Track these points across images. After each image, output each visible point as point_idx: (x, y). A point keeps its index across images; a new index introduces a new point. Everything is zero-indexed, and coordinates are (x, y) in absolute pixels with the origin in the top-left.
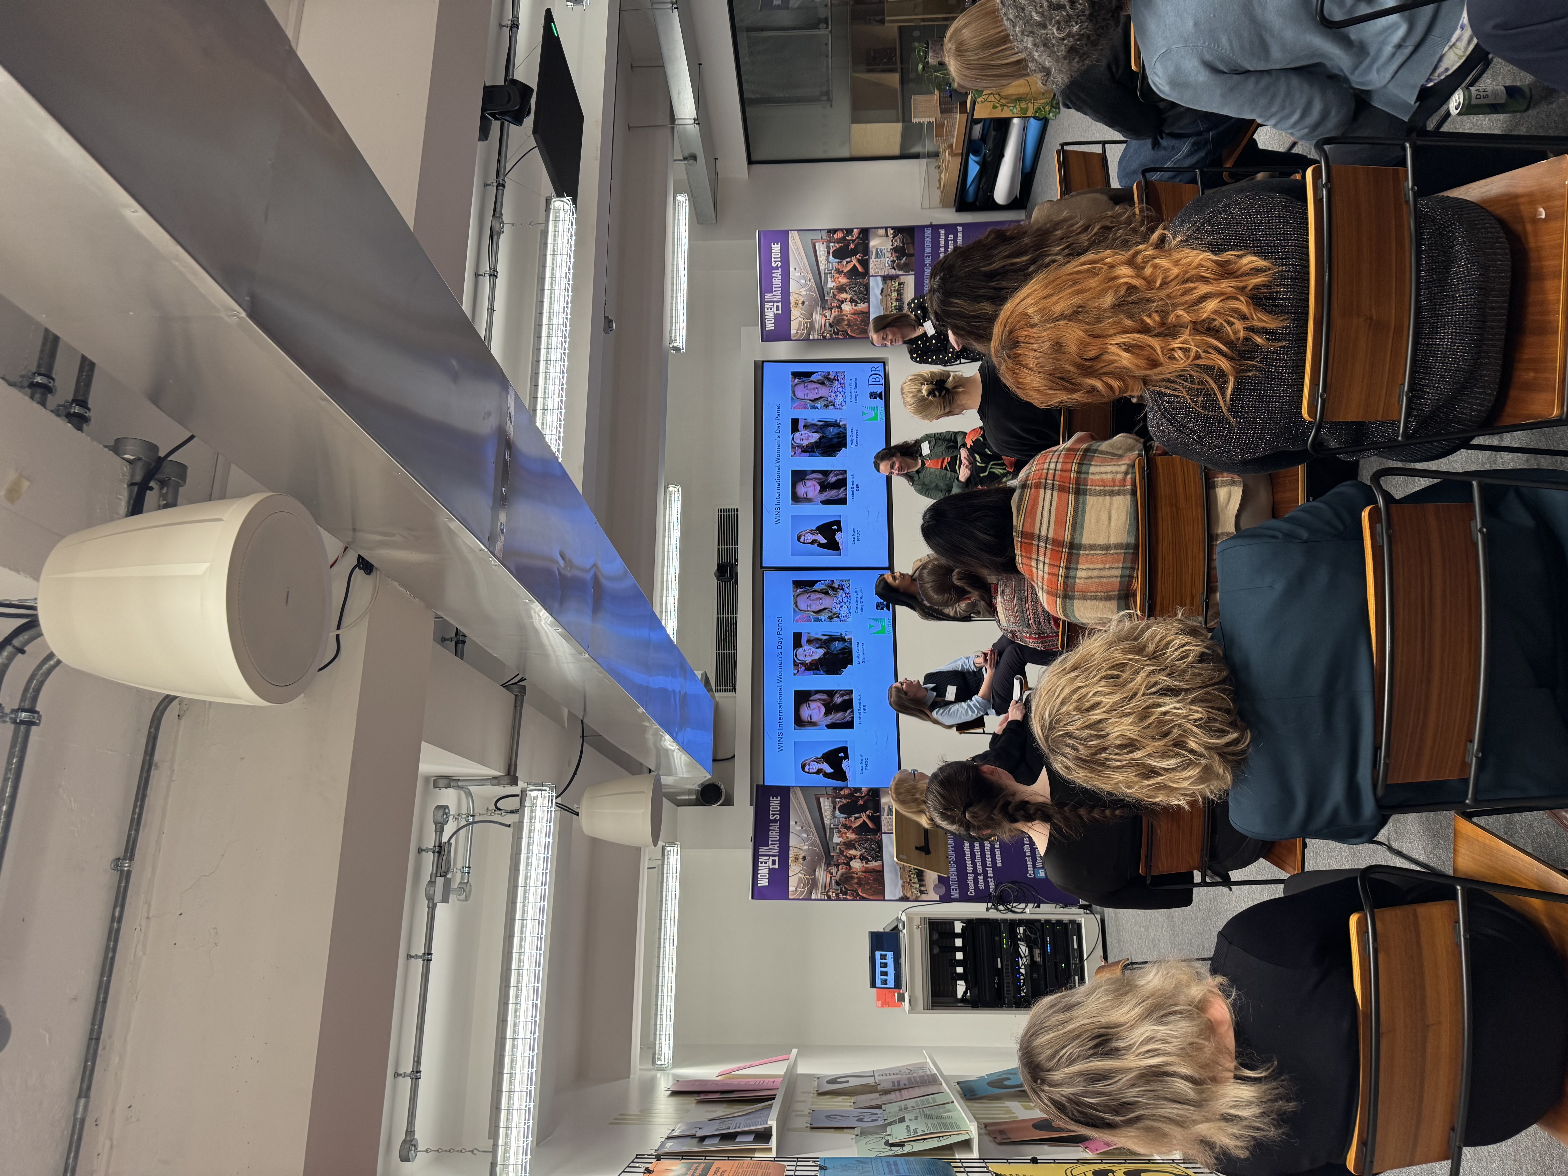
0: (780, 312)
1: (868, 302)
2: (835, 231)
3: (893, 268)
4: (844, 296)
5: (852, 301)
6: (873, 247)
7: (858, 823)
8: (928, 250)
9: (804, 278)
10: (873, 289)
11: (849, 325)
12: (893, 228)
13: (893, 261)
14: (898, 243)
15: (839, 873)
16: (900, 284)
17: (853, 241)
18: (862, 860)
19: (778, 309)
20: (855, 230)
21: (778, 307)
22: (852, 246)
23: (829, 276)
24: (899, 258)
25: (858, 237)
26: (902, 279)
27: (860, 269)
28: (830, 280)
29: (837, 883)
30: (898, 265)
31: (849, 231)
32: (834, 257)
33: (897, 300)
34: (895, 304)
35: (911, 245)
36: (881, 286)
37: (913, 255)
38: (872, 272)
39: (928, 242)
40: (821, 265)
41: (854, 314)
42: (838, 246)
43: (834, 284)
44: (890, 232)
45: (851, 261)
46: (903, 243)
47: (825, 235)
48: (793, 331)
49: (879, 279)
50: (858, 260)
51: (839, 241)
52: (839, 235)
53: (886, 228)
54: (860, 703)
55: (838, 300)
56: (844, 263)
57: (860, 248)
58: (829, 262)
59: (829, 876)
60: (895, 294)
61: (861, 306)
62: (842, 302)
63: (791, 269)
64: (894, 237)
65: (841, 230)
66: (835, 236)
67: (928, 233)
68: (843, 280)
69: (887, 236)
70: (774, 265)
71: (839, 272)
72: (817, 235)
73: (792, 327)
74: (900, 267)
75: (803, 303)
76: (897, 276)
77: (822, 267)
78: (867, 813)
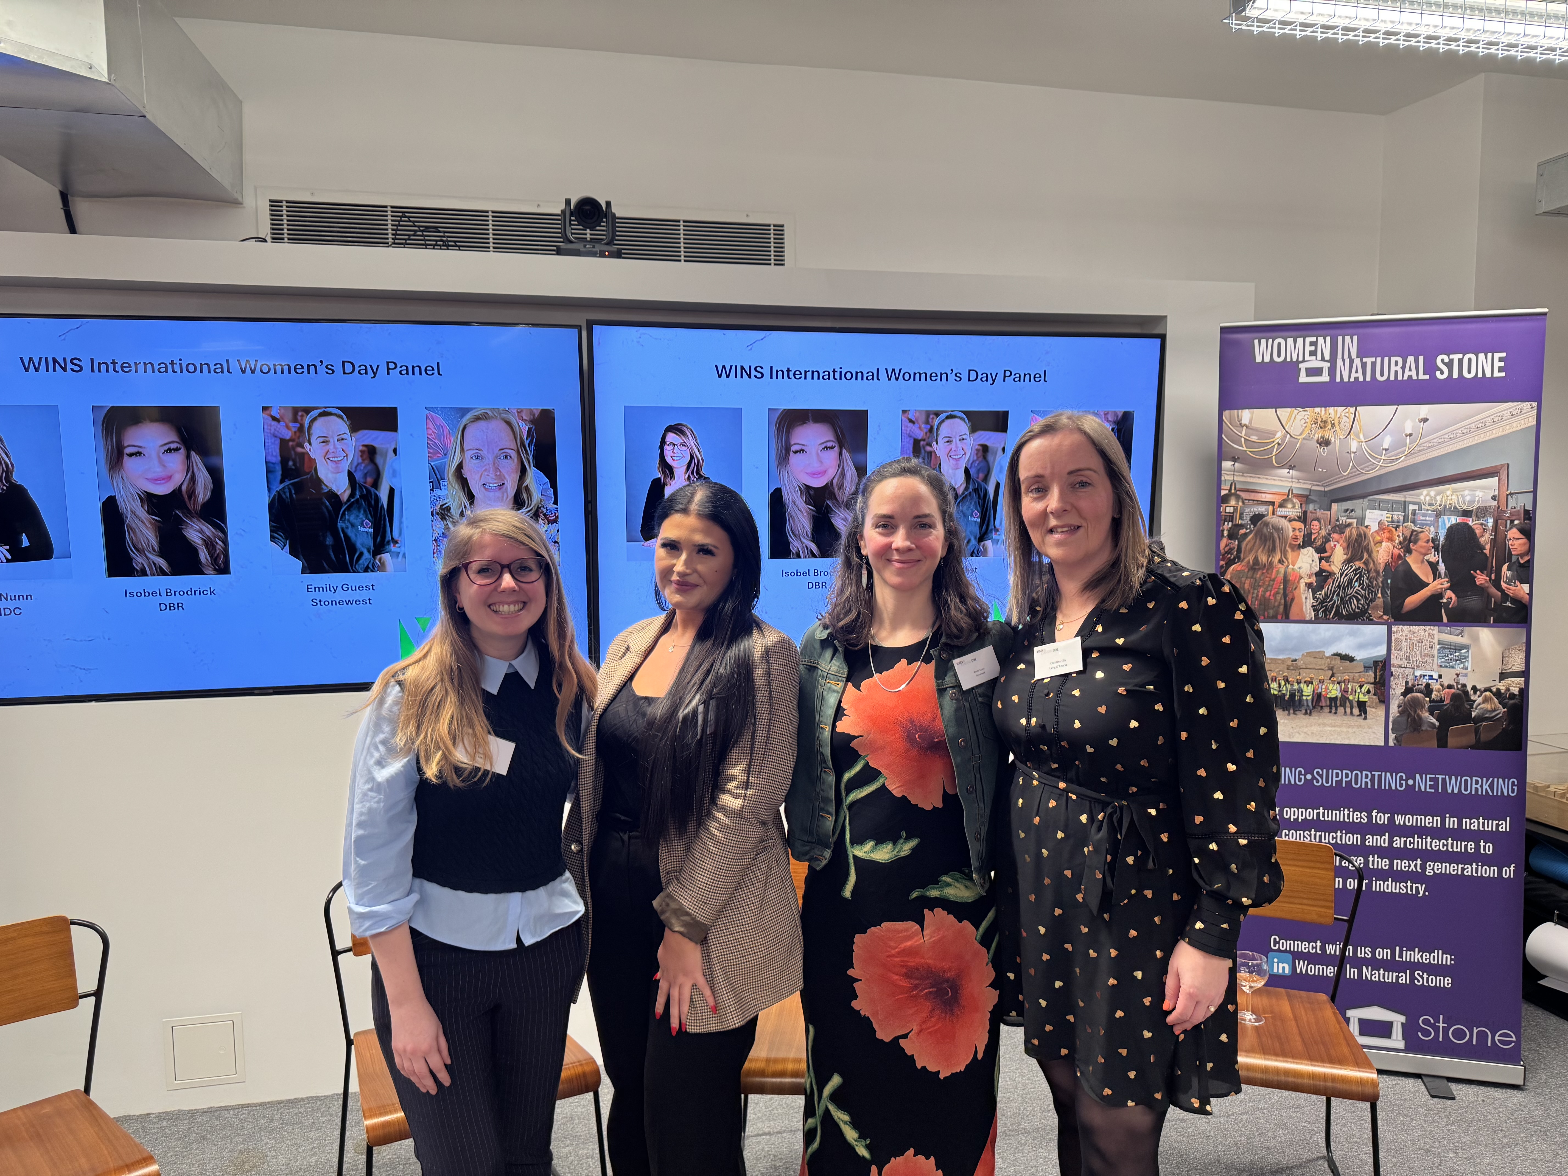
0: (1303, 378)
1: (1317, 620)
2: (1528, 533)
3: (1408, 690)
5: (1322, 576)
6: (1476, 639)
8: (1453, 785)
9: (1399, 444)
10: (1352, 634)
11: (1255, 566)
12: (1524, 692)
13: (1428, 690)
14: (1481, 705)
17: (1497, 584)
19: (1311, 372)
20: (1526, 587)
21: (1317, 372)
22: (1481, 579)
23: (1399, 515)
24: (1435, 706)
25: (1505, 596)
27: (1413, 601)
28: (1383, 516)
30: (1415, 704)
31: (1525, 572)
32: (1452, 531)
35: (1472, 739)
36: (1360, 655)
37: (1442, 742)
38: (1402, 631)
39: (1479, 786)
40: (1433, 491)
41: (1286, 580)
42: (1485, 539)
43: (1374, 527)
44: (1514, 685)
45: (1436, 574)
46: (1480, 719)
47: (1523, 502)
48: (1245, 415)
49: (1382, 651)
50: (1438, 596)
51: (1499, 542)
52: (1515, 541)
53: (1525, 674)
54: (190, 594)
55: (1327, 540)
56: (1433, 557)
57: (1473, 602)
58: (1438, 514)
61: (1306, 601)
62: (1321, 550)
63: (1424, 410)
64: (1498, 694)
65: (1531, 550)
66: (1514, 533)
67: (1505, 787)
68: (1383, 553)
70: (1441, 359)
71: (1408, 544)
72: (1519, 480)
73: (1258, 412)
74: (1409, 708)
75: (1325, 443)
76: (1384, 699)
77: (1425, 495)
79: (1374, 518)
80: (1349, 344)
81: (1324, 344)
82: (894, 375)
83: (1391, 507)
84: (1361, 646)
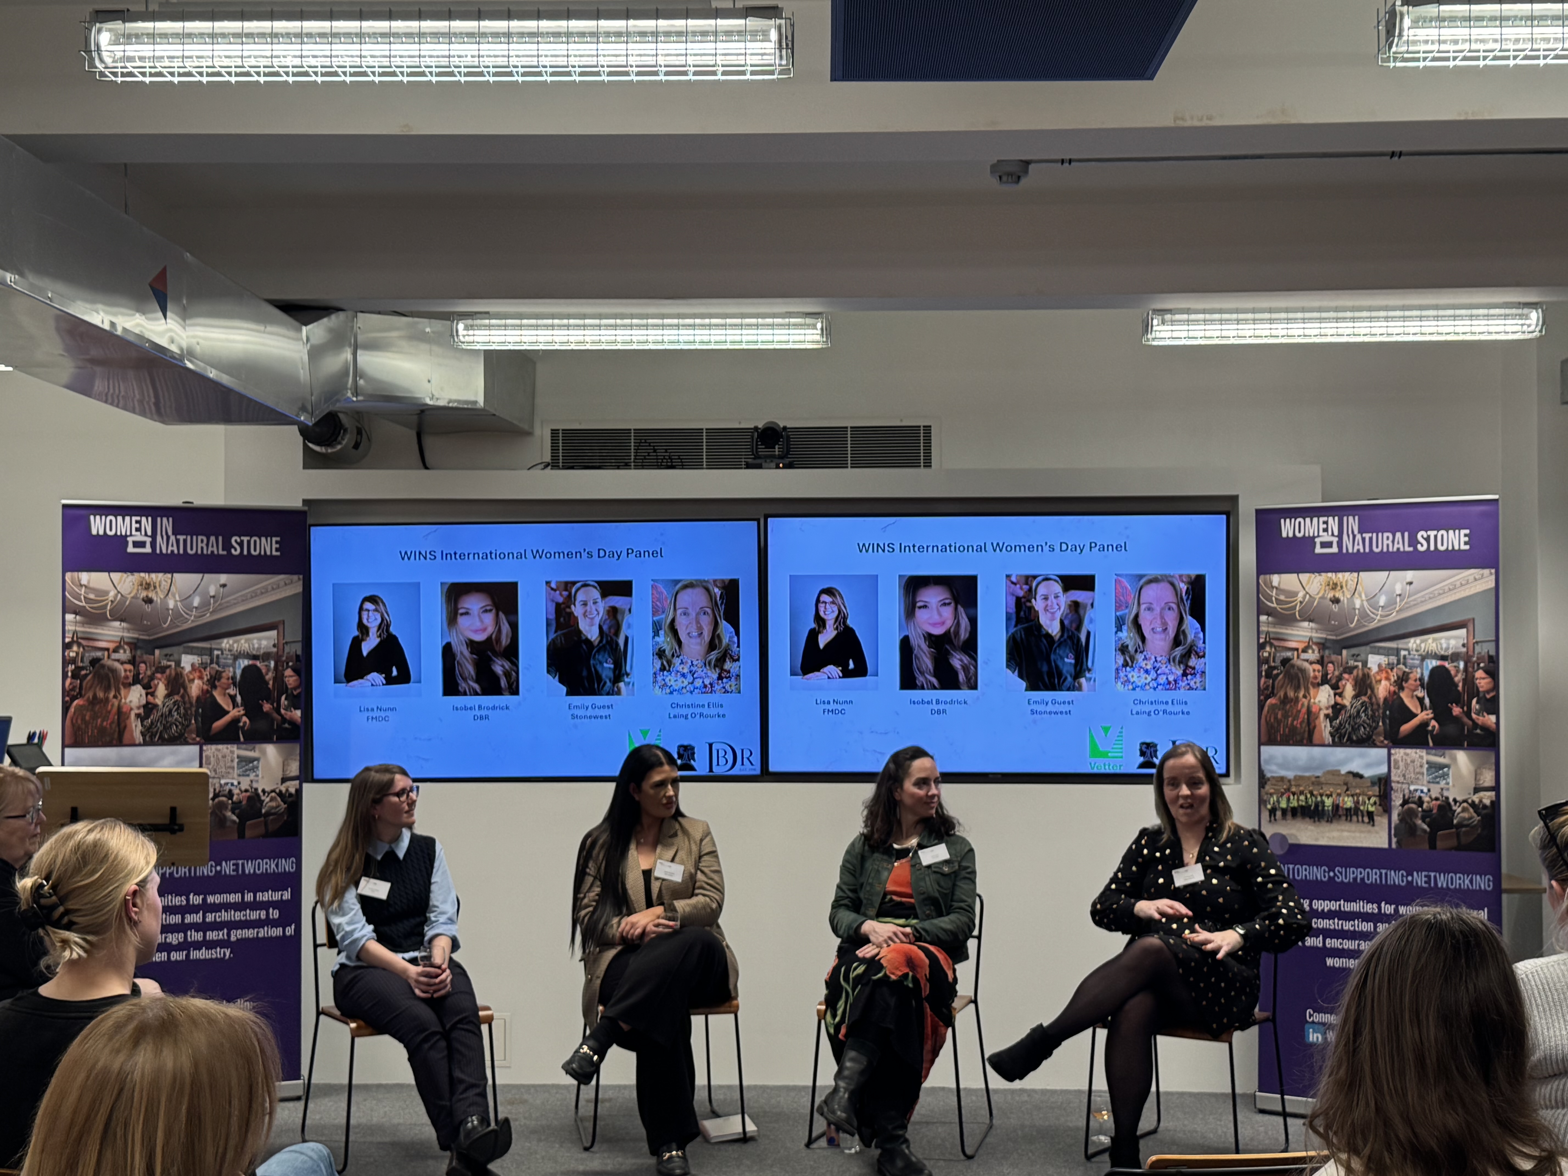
0: (1318, 550)
1: (1334, 744)
2: (1493, 674)
3: (1405, 802)
4: (1349, 691)
5: (1337, 708)
6: (1454, 759)
7: (223, 702)
8: (1442, 881)
9: (1391, 603)
10: (1361, 756)
11: (1285, 700)
12: (1496, 804)
13: (1420, 802)
14: (1460, 814)
15: (117, 665)
16: (1370, 815)
17: (1468, 714)
18: (145, 706)
19: (1324, 545)
20: (1493, 718)
21: (1329, 545)
22: (1456, 710)
23: (1393, 659)
24: (1426, 815)
25: (1475, 725)
26: (1382, 821)
27: (1406, 728)
28: (1383, 660)
29: (95, 662)
30: (1411, 813)
31: (1492, 705)
32: (1434, 671)
33: (1336, 807)
34: (1328, 802)
35: (1454, 842)
36: (1367, 773)
37: (1433, 846)
38: (1399, 753)
39: (1461, 881)
40: (1418, 640)
41: (1309, 711)
42: (1459, 678)
43: (1375, 669)
44: (1487, 798)
45: (1423, 708)
46: (1460, 825)
47: (1487, 649)
48: (1276, 579)
49: (1384, 769)
50: (1424, 724)
51: (1469, 680)
52: (1482, 681)
53: (1496, 788)
54: (494, 708)
55: (1340, 678)
56: (1420, 693)
57: (1451, 729)
58: (1423, 658)
59: (111, 646)
60: (1349, 803)
61: (1325, 729)
62: (1335, 687)
63: (1410, 575)
64: (1473, 805)
65: (1496, 687)
66: (1480, 674)
67: (1482, 883)
68: (1383, 689)
69: (1477, 790)
70: (1421, 535)
71: (1401, 681)
72: (1483, 631)
73: (1284, 576)
74: (1407, 817)
75: (1336, 601)
76: (1387, 809)
77: (1413, 643)
78: (245, 719)
79: (1375, 661)
80: (1353, 523)
81: (1333, 523)
82: (997, 547)
83: (1387, 652)
84: (1369, 766)
